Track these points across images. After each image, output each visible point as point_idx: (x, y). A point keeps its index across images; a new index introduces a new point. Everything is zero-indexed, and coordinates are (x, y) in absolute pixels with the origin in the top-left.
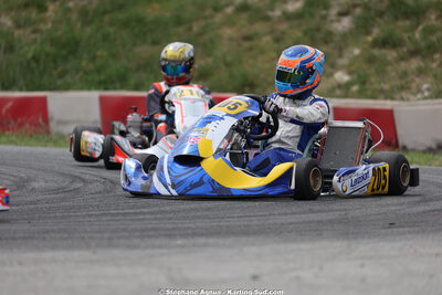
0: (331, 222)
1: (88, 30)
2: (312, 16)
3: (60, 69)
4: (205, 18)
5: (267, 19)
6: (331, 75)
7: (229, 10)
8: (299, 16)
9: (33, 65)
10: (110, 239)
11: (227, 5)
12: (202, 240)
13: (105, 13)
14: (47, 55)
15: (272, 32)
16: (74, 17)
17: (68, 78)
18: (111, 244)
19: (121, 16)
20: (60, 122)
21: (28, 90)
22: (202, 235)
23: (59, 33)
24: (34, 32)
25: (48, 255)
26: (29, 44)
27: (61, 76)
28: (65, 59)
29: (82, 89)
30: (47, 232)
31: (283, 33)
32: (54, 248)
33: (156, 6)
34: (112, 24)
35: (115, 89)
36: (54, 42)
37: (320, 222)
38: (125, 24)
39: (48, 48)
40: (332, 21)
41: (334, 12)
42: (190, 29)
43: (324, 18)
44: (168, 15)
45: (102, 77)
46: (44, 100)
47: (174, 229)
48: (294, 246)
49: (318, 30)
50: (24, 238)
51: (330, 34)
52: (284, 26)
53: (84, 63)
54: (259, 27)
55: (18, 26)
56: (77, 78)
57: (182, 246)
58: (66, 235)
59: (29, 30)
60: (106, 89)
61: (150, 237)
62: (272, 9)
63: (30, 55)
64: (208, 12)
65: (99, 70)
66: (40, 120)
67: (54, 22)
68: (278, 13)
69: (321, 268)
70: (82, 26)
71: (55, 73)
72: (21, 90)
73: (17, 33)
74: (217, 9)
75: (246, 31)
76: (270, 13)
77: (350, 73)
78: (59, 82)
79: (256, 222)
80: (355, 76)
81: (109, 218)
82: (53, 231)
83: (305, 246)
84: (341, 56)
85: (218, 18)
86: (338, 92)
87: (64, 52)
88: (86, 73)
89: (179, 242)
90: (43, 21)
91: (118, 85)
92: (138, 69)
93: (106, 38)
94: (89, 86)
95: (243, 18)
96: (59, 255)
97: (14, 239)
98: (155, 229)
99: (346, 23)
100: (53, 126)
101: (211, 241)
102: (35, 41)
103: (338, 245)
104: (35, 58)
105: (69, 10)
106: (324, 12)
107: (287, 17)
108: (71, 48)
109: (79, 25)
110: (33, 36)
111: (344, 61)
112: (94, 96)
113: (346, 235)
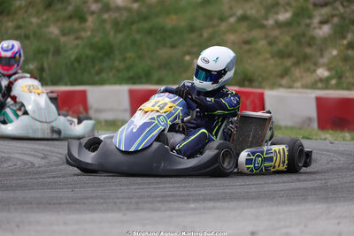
0: (314, 189)
1: (120, 36)
2: (299, 24)
3: (97, 68)
4: (213, 26)
5: (262, 26)
6: (315, 71)
7: (232, 20)
8: (288, 24)
9: (76, 65)
10: (137, 203)
11: (231, 16)
12: (211, 204)
13: (132, 23)
14: (87, 57)
15: (266, 37)
16: (108, 26)
17: (104, 75)
18: (138, 208)
19: (146, 25)
20: (97, 111)
21: (72, 84)
22: (210, 200)
23: (96, 39)
24: (77, 38)
25: (88, 216)
26: (73, 48)
27: (98, 73)
28: (101, 60)
29: (115, 83)
30: (87, 198)
31: (276, 38)
32: (92, 211)
33: (174, 17)
34: (138, 32)
35: (141, 83)
36: (92, 46)
37: (305, 189)
38: (149, 32)
39: (88, 52)
40: (315, 28)
41: (316, 20)
42: (201, 35)
43: (308, 26)
44: (183, 24)
45: (131, 74)
46: (84, 93)
47: (188, 195)
48: (285, 208)
49: (304, 35)
50: (68, 203)
51: (313, 38)
52: (276, 33)
53: (117, 63)
54: (256, 33)
55: (64, 34)
56: (111, 75)
57: (195, 209)
58: (102, 201)
59: (72, 37)
60: (134, 83)
61: (169, 202)
62: (267, 19)
63: (73, 57)
64: (216, 21)
65: (128, 69)
66: (82, 109)
67: (93, 31)
68: (271, 22)
69: (306, 226)
70: (116, 33)
71: (93, 71)
72: (66, 85)
73: (63, 39)
74: (222, 19)
75: (246, 36)
76: (265, 22)
77: (329, 69)
78: (97, 78)
79: (253, 190)
80: (334, 73)
81: (136, 187)
82: (92, 198)
83: (293, 208)
84: (322, 56)
85: (224, 26)
86: (320, 85)
87: (100, 55)
88: (118, 71)
89: (193, 206)
90: (84, 30)
91: (144, 80)
92: (160, 67)
93: (134, 42)
94: (120, 81)
95: (243, 27)
96: (97, 216)
97: (60, 204)
98: (173, 195)
99: (326, 29)
100: (91, 113)
101: (218, 204)
102: (77, 46)
103: (320, 207)
104: (78, 60)
105: (104, 21)
106: (308, 21)
107: (279, 25)
108: (106, 51)
109: (112, 33)
110: (75, 42)
111: (325, 60)
112: (124, 89)
113: (326, 199)
